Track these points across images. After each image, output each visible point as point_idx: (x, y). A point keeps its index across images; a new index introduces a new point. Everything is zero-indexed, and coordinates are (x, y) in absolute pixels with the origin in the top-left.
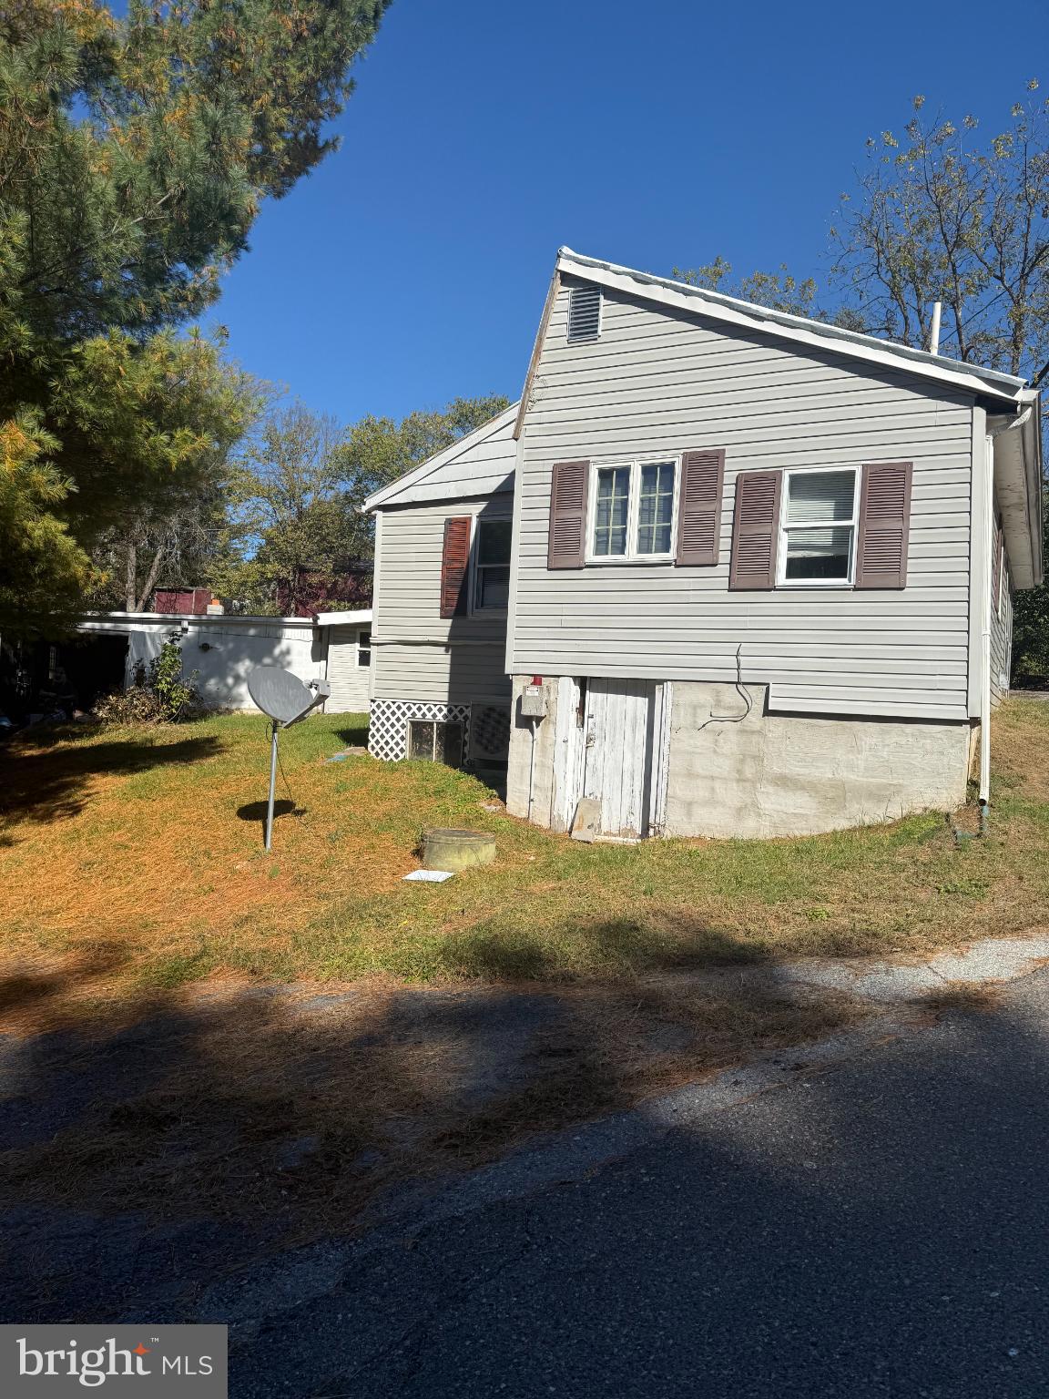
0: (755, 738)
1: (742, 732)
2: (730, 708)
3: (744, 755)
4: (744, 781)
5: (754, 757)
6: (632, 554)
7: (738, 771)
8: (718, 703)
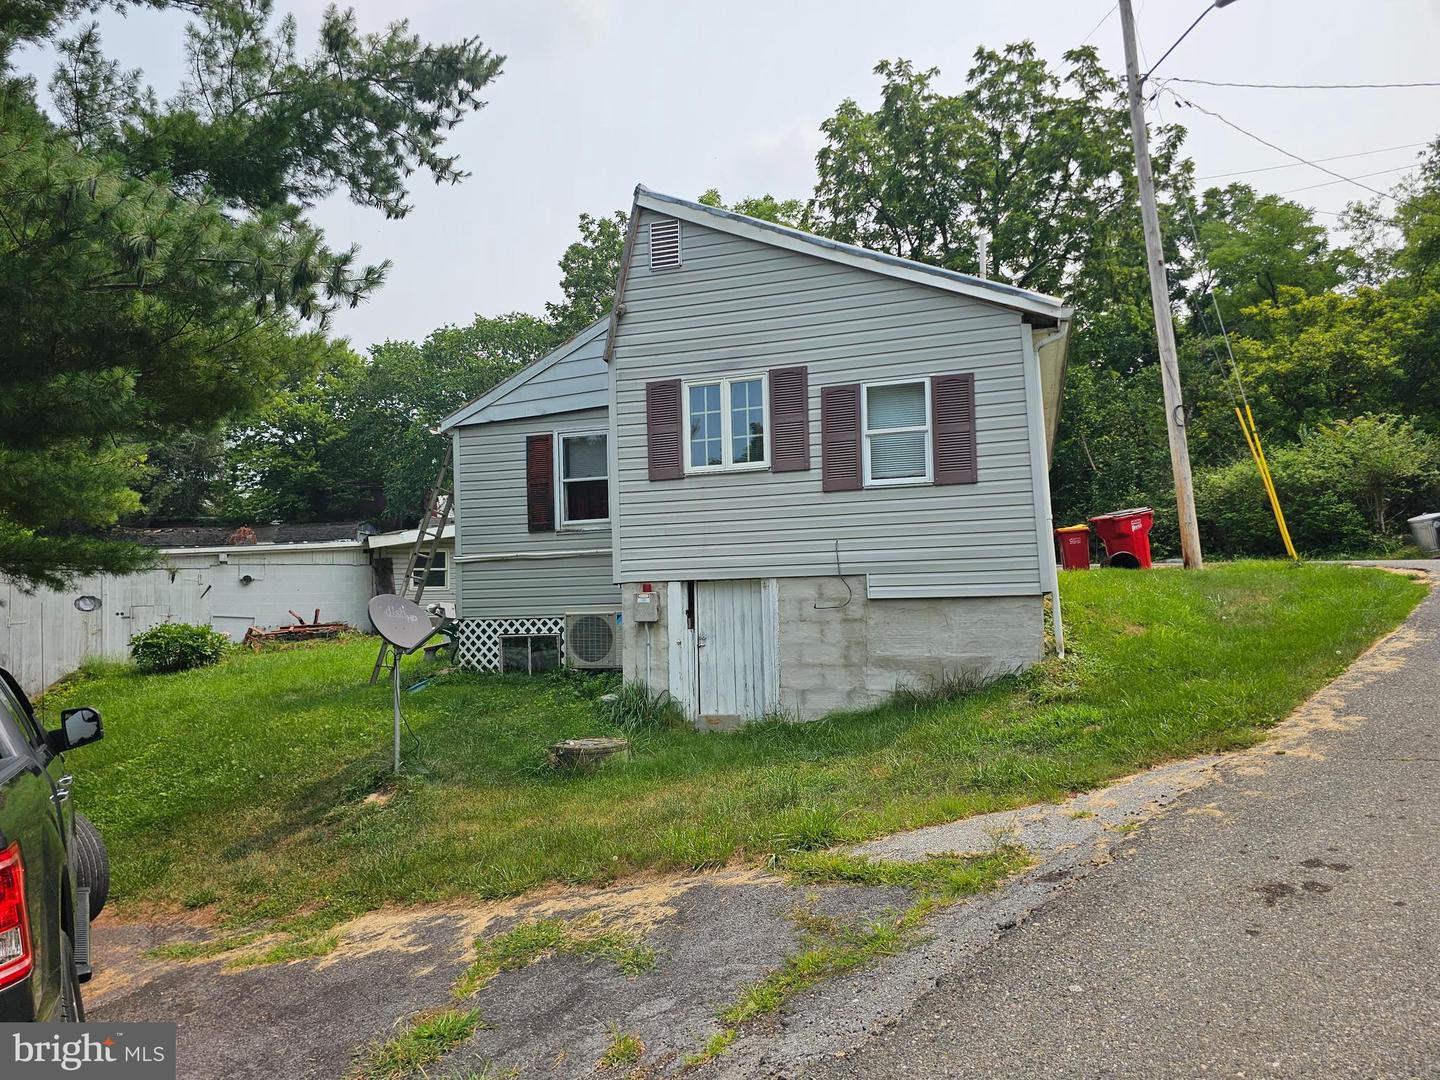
0: (857, 626)
1: (845, 620)
2: (834, 600)
3: (849, 642)
4: (851, 666)
5: (858, 643)
6: (728, 464)
7: (845, 657)
8: (821, 596)
